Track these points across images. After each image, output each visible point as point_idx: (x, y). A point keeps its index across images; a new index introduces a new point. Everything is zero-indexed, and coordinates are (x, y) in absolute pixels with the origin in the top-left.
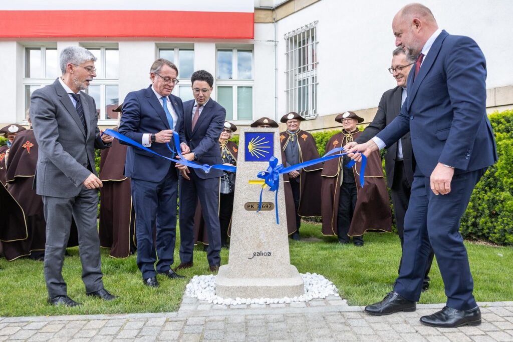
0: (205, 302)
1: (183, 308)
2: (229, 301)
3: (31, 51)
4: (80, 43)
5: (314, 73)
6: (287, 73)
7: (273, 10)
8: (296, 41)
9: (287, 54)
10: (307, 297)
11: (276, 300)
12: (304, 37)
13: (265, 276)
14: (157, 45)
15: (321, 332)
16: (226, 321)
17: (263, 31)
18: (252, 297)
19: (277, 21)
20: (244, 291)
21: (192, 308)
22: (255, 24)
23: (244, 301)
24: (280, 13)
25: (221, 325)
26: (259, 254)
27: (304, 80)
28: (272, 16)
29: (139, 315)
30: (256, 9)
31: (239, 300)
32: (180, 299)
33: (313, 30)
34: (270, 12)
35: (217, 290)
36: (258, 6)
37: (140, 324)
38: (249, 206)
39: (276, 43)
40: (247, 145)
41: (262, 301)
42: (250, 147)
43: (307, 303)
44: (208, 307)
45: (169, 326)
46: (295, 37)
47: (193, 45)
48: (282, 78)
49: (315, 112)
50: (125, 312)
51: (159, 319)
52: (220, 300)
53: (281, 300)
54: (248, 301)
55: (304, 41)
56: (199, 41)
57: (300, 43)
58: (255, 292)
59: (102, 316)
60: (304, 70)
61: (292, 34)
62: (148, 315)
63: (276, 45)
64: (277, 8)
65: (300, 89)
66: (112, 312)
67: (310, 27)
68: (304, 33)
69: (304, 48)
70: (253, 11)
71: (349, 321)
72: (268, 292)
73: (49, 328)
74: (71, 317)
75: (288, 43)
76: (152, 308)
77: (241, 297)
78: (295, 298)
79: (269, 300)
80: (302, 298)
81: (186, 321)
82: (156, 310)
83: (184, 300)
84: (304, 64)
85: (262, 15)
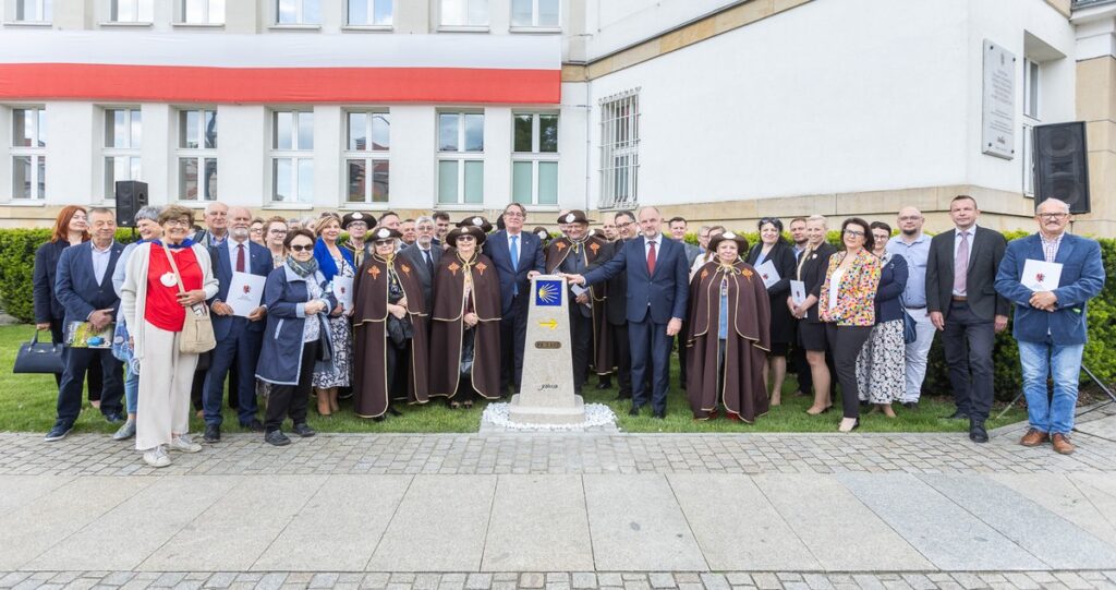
0: (500, 425)
1: (482, 430)
2: (520, 426)
3: (280, 115)
4: (342, 108)
5: (634, 150)
6: (602, 148)
7: (586, 65)
8: (613, 107)
9: (603, 125)
10: (587, 424)
11: (559, 426)
12: (623, 103)
13: (552, 406)
14: (437, 110)
15: (589, 450)
16: (517, 440)
17: (572, 92)
18: (539, 423)
19: (590, 80)
20: (533, 418)
21: (489, 430)
22: (563, 85)
23: (532, 425)
24: (594, 70)
25: (513, 443)
26: (548, 386)
27: (622, 158)
28: (584, 73)
29: (447, 434)
30: (564, 64)
31: (529, 425)
32: (478, 423)
33: (634, 97)
34: (582, 68)
35: (509, 416)
36: (567, 61)
37: (451, 441)
38: (539, 345)
39: (588, 108)
40: (538, 291)
41: (548, 426)
42: (541, 293)
43: (586, 430)
44: (502, 430)
45: (472, 443)
46: (613, 103)
47: (483, 110)
48: (596, 154)
49: (635, 200)
50: (436, 432)
51: (465, 437)
52: (512, 424)
53: (564, 427)
54: (536, 426)
55: (623, 108)
56: (490, 106)
57: (618, 109)
58: (542, 418)
59: (418, 434)
60: (622, 145)
61: (609, 101)
62: (455, 434)
63: (588, 111)
64: (590, 64)
65: (617, 170)
66: (425, 432)
67: (630, 94)
68: (623, 100)
69: (623, 119)
70: (559, 67)
71: (615, 444)
72: (553, 419)
73: (381, 442)
74: (394, 435)
75: (603, 109)
76: (457, 429)
77: (531, 423)
78: (577, 425)
79: (554, 426)
80: (582, 425)
81: (486, 440)
82: (461, 431)
83: (482, 424)
84: (623, 139)
85: (571, 71)
